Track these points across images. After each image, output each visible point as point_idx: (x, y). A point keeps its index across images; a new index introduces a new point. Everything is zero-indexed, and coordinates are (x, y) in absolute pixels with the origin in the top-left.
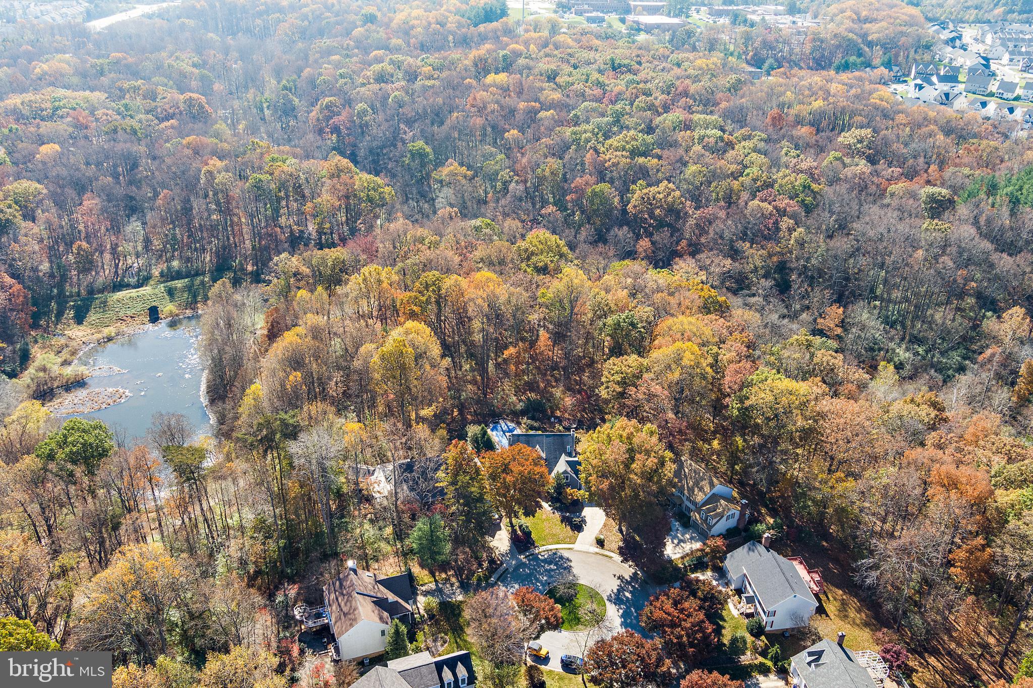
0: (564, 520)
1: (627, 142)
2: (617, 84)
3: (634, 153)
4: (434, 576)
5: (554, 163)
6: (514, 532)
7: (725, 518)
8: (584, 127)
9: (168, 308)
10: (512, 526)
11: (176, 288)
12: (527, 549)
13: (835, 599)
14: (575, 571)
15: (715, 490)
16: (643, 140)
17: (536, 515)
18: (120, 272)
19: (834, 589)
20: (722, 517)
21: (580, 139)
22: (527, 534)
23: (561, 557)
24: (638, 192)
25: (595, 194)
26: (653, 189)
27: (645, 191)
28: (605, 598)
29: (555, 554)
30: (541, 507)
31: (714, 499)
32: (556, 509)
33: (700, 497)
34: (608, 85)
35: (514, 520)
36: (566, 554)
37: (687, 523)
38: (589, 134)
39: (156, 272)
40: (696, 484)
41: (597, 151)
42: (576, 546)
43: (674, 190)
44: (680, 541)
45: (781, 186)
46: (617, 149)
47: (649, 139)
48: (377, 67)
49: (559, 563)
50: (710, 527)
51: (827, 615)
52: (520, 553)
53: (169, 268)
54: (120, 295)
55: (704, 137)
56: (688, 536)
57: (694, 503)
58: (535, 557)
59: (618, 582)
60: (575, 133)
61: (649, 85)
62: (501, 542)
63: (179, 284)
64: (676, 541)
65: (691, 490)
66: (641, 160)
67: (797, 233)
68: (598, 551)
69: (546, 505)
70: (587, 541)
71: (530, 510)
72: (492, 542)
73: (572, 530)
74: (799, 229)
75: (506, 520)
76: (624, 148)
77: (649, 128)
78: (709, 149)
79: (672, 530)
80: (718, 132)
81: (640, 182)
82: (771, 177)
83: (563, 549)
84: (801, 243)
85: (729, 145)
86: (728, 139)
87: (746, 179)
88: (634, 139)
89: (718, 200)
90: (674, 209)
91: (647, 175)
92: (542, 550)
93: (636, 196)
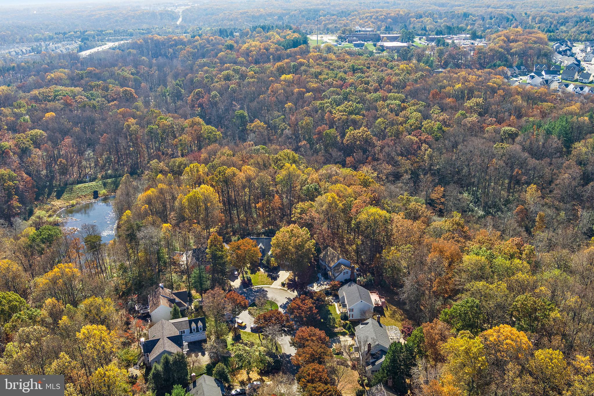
0: (269, 276)
1: (347, 108)
2: (350, 79)
3: (351, 113)
4: (202, 296)
5: (308, 120)
6: (244, 279)
7: (343, 273)
8: (326, 100)
9: (103, 192)
10: (243, 277)
11: (107, 183)
12: (248, 286)
13: (391, 310)
14: (268, 296)
15: (340, 261)
16: (356, 106)
17: (256, 273)
18: (82, 176)
19: (390, 305)
20: (341, 272)
21: (324, 107)
22: (250, 280)
23: (263, 290)
24: (350, 132)
25: (327, 134)
26: (357, 131)
27: (352, 132)
28: (279, 306)
29: (261, 289)
30: (259, 270)
31: (339, 265)
32: (266, 271)
33: (332, 265)
34: (347, 79)
35: (245, 275)
36: (266, 289)
37: (327, 277)
38: (328, 104)
39: (99, 176)
40: (332, 259)
41: (331, 112)
42: (272, 286)
43: (367, 131)
44: (321, 285)
45: (425, 128)
46: (341, 112)
47: (360, 106)
48: (226, 72)
49: (262, 292)
50: (335, 277)
51: (385, 316)
52: (244, 288)
53: (106, 174)
54: (80, 185)
55: (389, 104)
56: (326, 283)
57: (330, 268)
58: (251, 290)
59: (287, 300)
60: (321, 104)
61: (369, 79)
62: (237, 284)
63: (109, 181)
64: (319, 285)
65: (329, 262)
66: (353, 116)
67: (428, 152)
68: (281, 288)
69: (262, 270)
70: (277, 284)
71: (253, 272)
72: (232, 283)
73: (272, 279)
74: (429, 150)
75: (241, 275)
76: (345, 111)
77: (362, 101)
78: (392, 111)
79: (318, 280)
80: (398, 102)
81: (351, 128)
82: (421, 124)
83: (265, 287)
84: (431, 157)
85: (404, 108)
86: (404, 105)
87: (407, 125)
88: (351, 106)
89: (391, 136)
90: (367, 141)
91: (356, 124)
92: (255, 287)
93: (348, 135)
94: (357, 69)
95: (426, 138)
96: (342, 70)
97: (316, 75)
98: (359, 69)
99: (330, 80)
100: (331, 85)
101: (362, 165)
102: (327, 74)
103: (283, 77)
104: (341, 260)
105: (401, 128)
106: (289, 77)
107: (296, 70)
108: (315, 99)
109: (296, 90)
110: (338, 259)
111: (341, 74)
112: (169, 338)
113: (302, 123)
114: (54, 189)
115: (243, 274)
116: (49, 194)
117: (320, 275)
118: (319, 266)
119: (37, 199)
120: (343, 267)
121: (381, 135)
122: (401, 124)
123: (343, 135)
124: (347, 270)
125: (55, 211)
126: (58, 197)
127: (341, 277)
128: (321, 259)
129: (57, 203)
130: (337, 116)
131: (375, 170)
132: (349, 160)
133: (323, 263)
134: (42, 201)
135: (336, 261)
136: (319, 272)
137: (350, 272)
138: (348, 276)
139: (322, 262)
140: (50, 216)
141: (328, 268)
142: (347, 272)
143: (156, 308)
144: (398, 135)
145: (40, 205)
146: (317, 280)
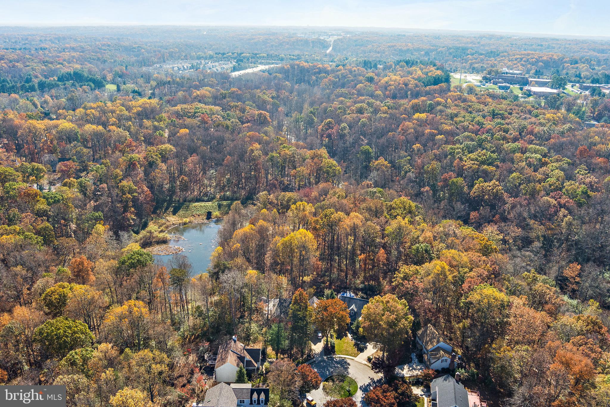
0: (356, 345)
1: (480, 157)
2: (489, 124)
3: (483, 163)
4: (277, 356)
5: (435, 164)
6: (327, 344)
7: (440, 361)
8: (458, 146)
9: (216, 213)
10: (327, 341)
11: (222, 205)
12: (330, 354)
14: (349, 370)
15: (439, 345)
16: (490, 156)
17: (343, 339)
18: (202, 194)
20: (439, 359)
21: (454, 152)
22: (333, 347)
23: (346, 362)
24: (479, 185)
25: (453, 183)
26: (487, 184)
27: (481, 184)
28: (359, 387)
29: (343, 360)
30: (346, 336)
31: (438, 349)
32: (354, 338)
33: (430, 347)
34: (485, 124)
35: (329, 339)
36: (349, 361)
37: (421, 360)
38: (459, 150)
39: (218, 196)
40: (430, 340)
41: (461, 159)
42: (356, 359)
43: (498, 186)
44: (413, 369)
45: (566, 190)
46: (472, 160)
47: (494, 156)
48: (359, 105)
49: (344, 364)
50: (431, 364)
52: (325, 355)
53: (224, 195)
54: (196, 204)
55: (528, 157)
56: (419, 367)
57: (427, 351)
58: (332, 359)
59: (370, 381)
60: (452, 149)
61: (510, 126)
62: (318, 348)
63: (225, 203)
64: (411, 368)
65: (427, 343)
66: (485, 167)
67: (567, 219)
68: (366, 363)
69: (349, 336)
70: (362, 357)
71: (340, 336)
72: (313, 347)
73: (358, 350)
74: (569, 216)
75: (325, 338)
76: (476, 160)
77: (498, 150)
78: (530, 165)
79: (411, 362)
80: (539, 156)
81: (481, 179)
82: (562, 185)
83: (348, 358)
84: (569, 225)
85: (545, 164)
86: (545, 160)
87: (546, 184)
88: (484, 155)
89: (525, 194)
90: (497, 197)
91: (487, 176)
92: (337, 356)
93: (476, 187)
94: (497, 114)
95: (567, 201)
96: (481, 113)
97: (452, 117)
98: (500, 114)
99: (466, 123)
100: (465, 129)
101: (486, 224)
102: (464, 117)
103: (417, 115)
104: (442, 344)
105: (538, 186)
106: (423, 116)
107: (431, 109)
108: (447, 142)
109: (427, 131)
110: (438, 342)
111: (479, 118)
113: (428, 167)
114: (172, 204)
115: (327, 337)
116: (167, 209)
117: (414, 356)
118: (415, 344)
119: (154, 212)
120: (442, 352)
121: (514, 192)
122: (539, 182)
123: (471, 186)
124: (446, 358)
125: (167, 227)
126: (174, 213)
127: (438, 365)
128: (418, 337)
129: (173, 219)
130: (468, 164)
131: (501, 232)
132: (473, 215)
133: (420, 343)
134: (158, 216)
135: (435, 344)
136: (414, 352)
137: (449, 361)
138: (446, 365)
139: (419, 341)
140: (162, 231)
141: (424, 349)
142: (446, 360)
143: (222, 364)
144: (533, 194)
145: (156, 218)
146: (408, 361)
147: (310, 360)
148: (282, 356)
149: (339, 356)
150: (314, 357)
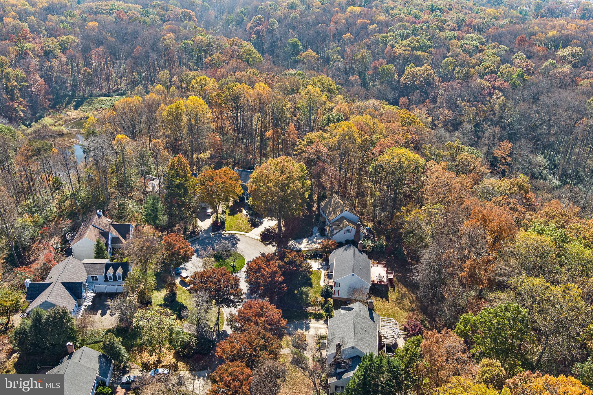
0: (251, 221)
1: (412, 43)
2: (426, 17)
3: (415, 49)
5: (365, 52)
6: (216, 221)
7: (343, 231)
8: (391, 34)
10: (217, 218)
12: (218, 230)
13: (399, 292)
14: (238, 246)
15: (343, 214)
16: (423, 42)
17: (236, 216)
19: (400, 285)
20: (342, 229)
21: (386, 40)
22: (223, 223)
23: (235, 238)
24: (410, 70)
25: (383, 70)
26: (419, 68)
27: (412, 69)
28: (246, 262)
29: (233, 236)
30: (241, 211)
31: (342, 219)
32: (249, 214)
33: (333, 217)
34: (422, 17)
35: (219, 216)
36: (239, 237)
37: (323, 234)
38: (392, 38)
39: (129, 92)
40: (334, 210)
41: (393, 46)
42: (248, 234)
43: (430, 70)
44: (313, 242)
45: (501, 73)
46: (405, 46)
47: (428, 43)
49: (233, 240)
50: (333, 235)
51: (388, 300)
52: (212, 232)
54: (102, 98)
55: (464, 44)
56: (320, 241)
57: (330, 222)
58: (220, 235)
59: (260, 256)
60: (384, 37)
61: (448, 18)
62: (204, 225)
64: (310, 242)
65: (330, 213)
66: (419, 53)
67: (500, 100)
68: (259, 238)
69: (244, 212)
70: (257, 233)
71: (233, 211)
72: (199, 223)
73: (252, 226)
74: (503, 97)
75: (215, 215)
76: (409, 46)
77: (433, 38)
78: (465, 51)
79: (311, 235)
80: (475, 43)
81: (412, 64)
82: (498, 68)
83: (239, 234)
84: (503, 107)
85: (481, 51)
86: (481, 47)
87: (480, 69)
88: (418, 41)
89: (459, 79)
90: (429, 82)
91: (419, 62)
92: (226, 233)
93: (406, 72)
94: (436, 9)
95: (502, 84)
96: (419, 8)
97: (388, 10)
98: (439, 9)
99: (402, 16)
100: (401, 21)
101: (414, 106)
102: (400, 10)
103: (350, 8)
104: (346, 213)
105: (472, 70)
106: (357, 9)
108: (379, 32)
109: (360, 21)
110: (342, 211)
111: (416, 12)
112: (64, 284)
113: (357, 56)
115: (217, 213)
117: (315, 229)
118: (318, 216)
119: (53, 107)
120: (345, 222)
121: (447, 77)
122: (474, 66)
123: (401, 72)
124: (350, 228)
125: (65, 122)
127: (340, 236)
128: (322, 209)
129: (74, 114)
130: (399, 50)
131: (430, 114)
132: (403, 100)
133: (323, 215)
135: (338, 213)
136: (316, 225)
137: (354, 231)
138: (350, 236)
139: (322, 213)
141: (327, 221)
142: (350, 231)
143: (79, 240)
144: (467, 78)
145: (54, 113)
146: (309, 235)
147: (193, 237)
148: (160, 234)
149: (228, 232)
150: (198, 234)
